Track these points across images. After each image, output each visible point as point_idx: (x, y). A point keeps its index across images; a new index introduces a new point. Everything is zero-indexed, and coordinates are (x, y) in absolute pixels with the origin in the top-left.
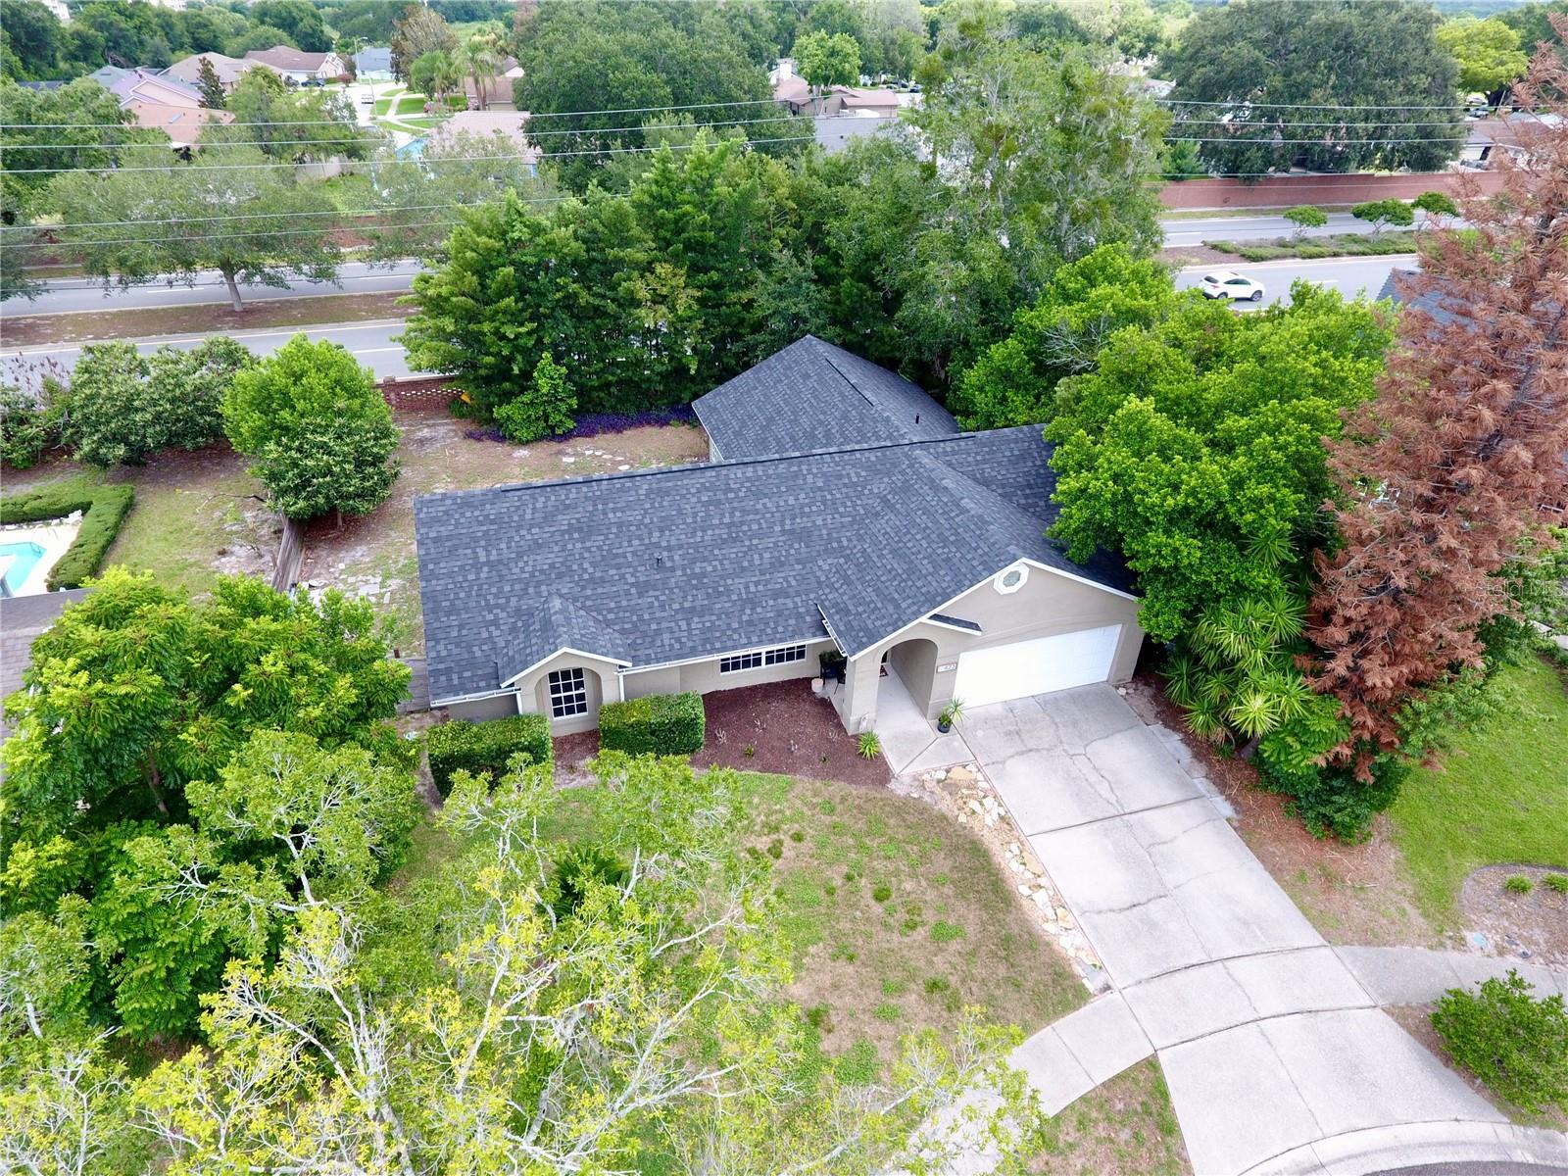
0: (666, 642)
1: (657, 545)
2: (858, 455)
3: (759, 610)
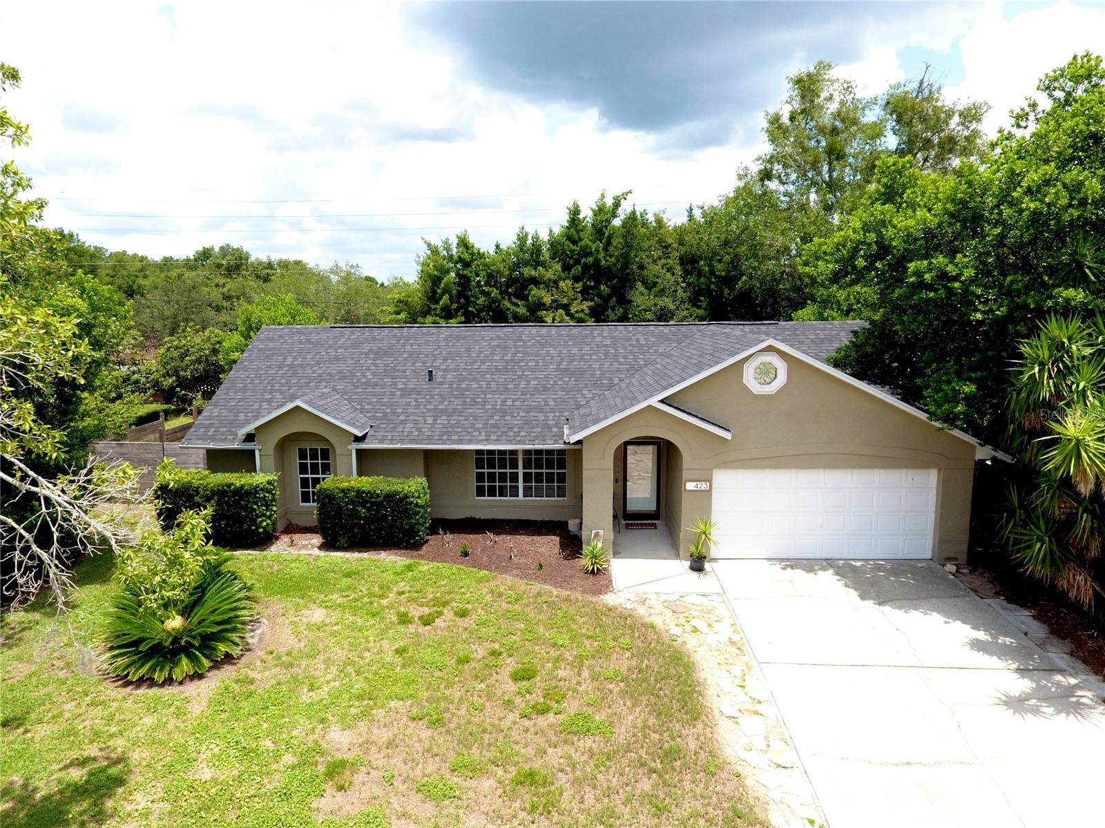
0: (407, 429)
3: (508, 418)
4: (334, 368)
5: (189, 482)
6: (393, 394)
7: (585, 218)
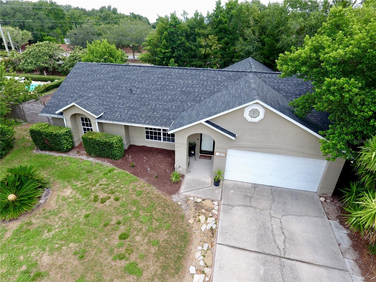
0: (117, 115)
1: (134, 86)
2: (226, 72)
3: (155, 113)
4: (97, 83)
5: (39, 130)
6: (115, 98)
7: (223, 7)
